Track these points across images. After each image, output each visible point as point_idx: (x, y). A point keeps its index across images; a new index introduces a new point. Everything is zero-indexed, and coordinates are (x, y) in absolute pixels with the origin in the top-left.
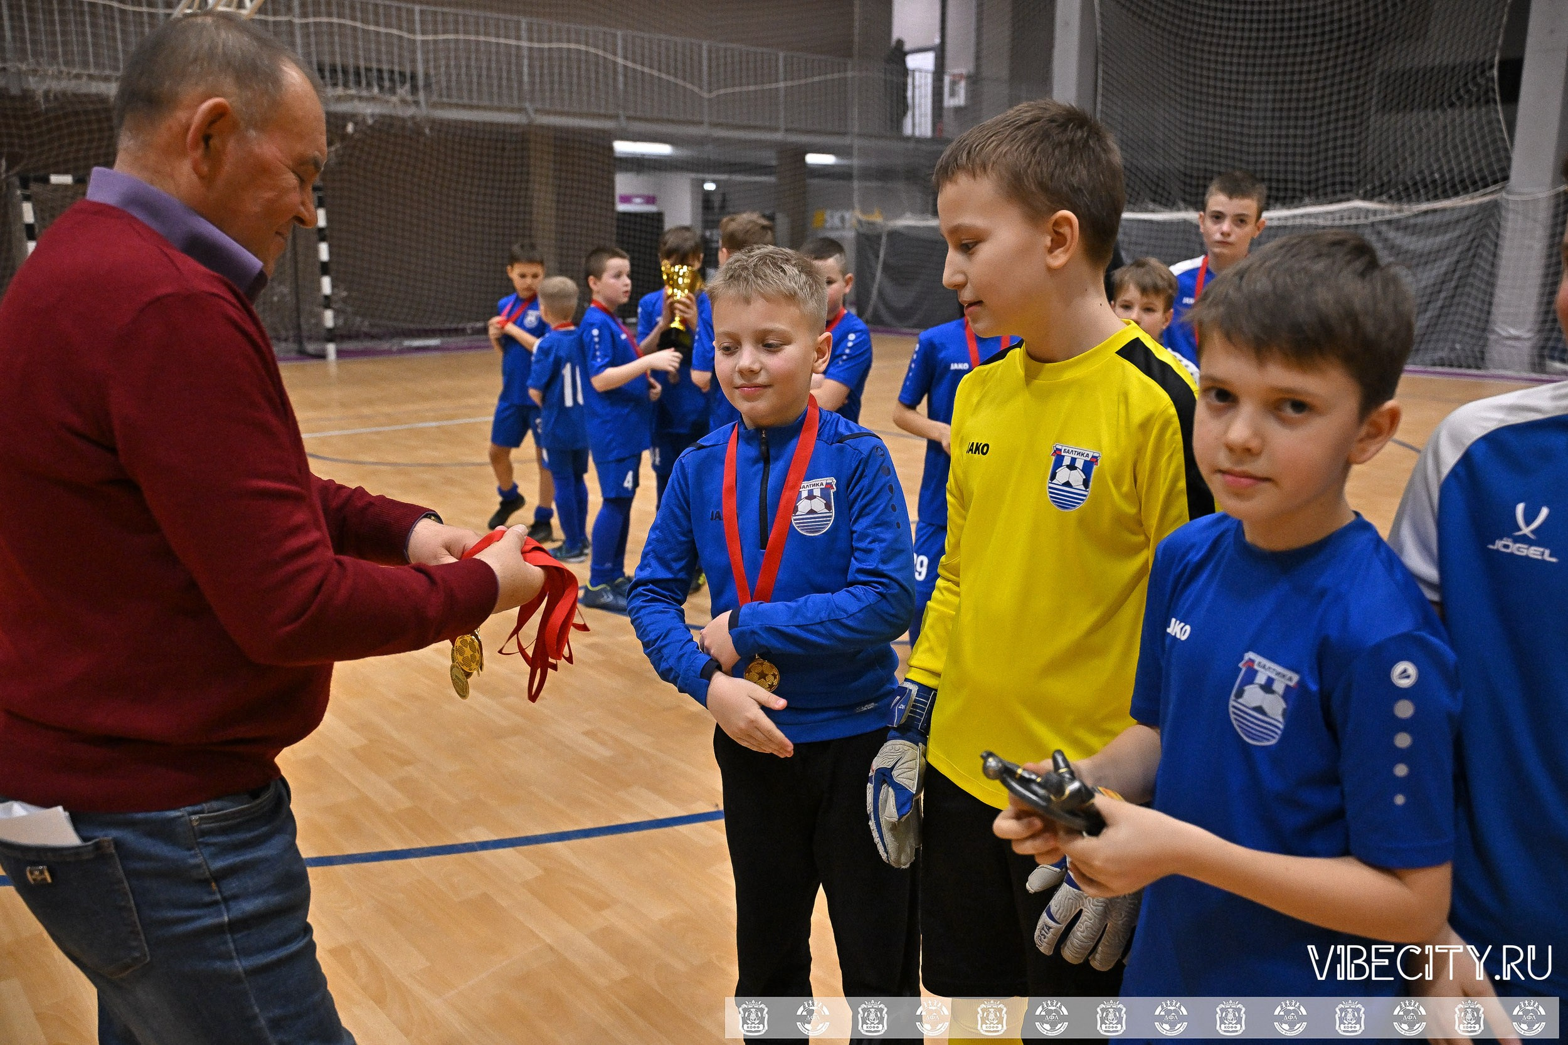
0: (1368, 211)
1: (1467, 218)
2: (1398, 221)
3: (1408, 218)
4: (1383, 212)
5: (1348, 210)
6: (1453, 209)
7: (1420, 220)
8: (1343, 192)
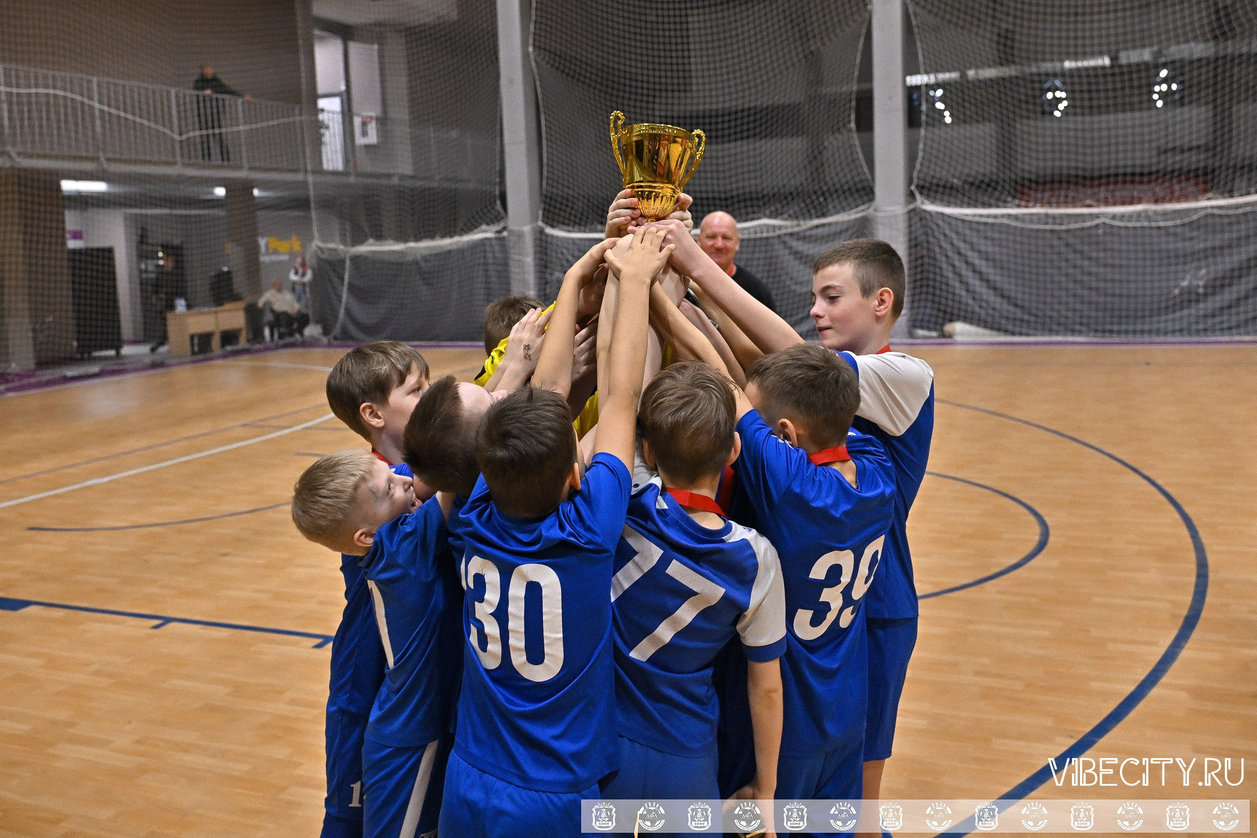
0: (774, 227)
1: (847, 230)
2: (798, 233)
3: (805, 231)
4: (786, 227)
5: (760, 226)
6: (837, 223)
7: (814, 232)
8: (754, 213)
